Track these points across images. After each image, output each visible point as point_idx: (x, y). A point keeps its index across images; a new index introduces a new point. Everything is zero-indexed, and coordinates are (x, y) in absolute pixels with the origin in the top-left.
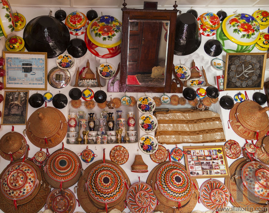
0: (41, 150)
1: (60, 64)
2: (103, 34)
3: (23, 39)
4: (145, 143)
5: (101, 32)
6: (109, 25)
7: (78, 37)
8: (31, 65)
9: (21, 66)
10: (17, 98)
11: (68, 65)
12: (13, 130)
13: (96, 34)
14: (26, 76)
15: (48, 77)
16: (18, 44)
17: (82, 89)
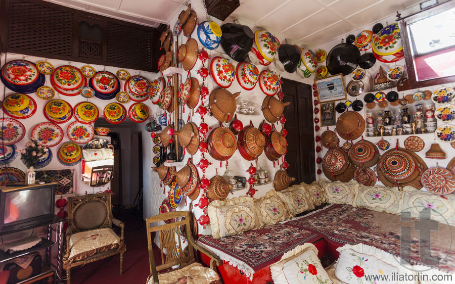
0: (347, 141)
1: (354, 78)
2: (384, 46)
3: (327, 66)
4: (443, 132)
5: (382, 45)
6: (391, 35)
7: (367, 51)
8: (333, 84)
9: (327, 87)
10: (328, 108)
11: (361, 77)
12: (328, 129)
13: (378, 47)
14: (331, 92)
15: (347, 90)
16: (323, 72)
17: (374, 93)
